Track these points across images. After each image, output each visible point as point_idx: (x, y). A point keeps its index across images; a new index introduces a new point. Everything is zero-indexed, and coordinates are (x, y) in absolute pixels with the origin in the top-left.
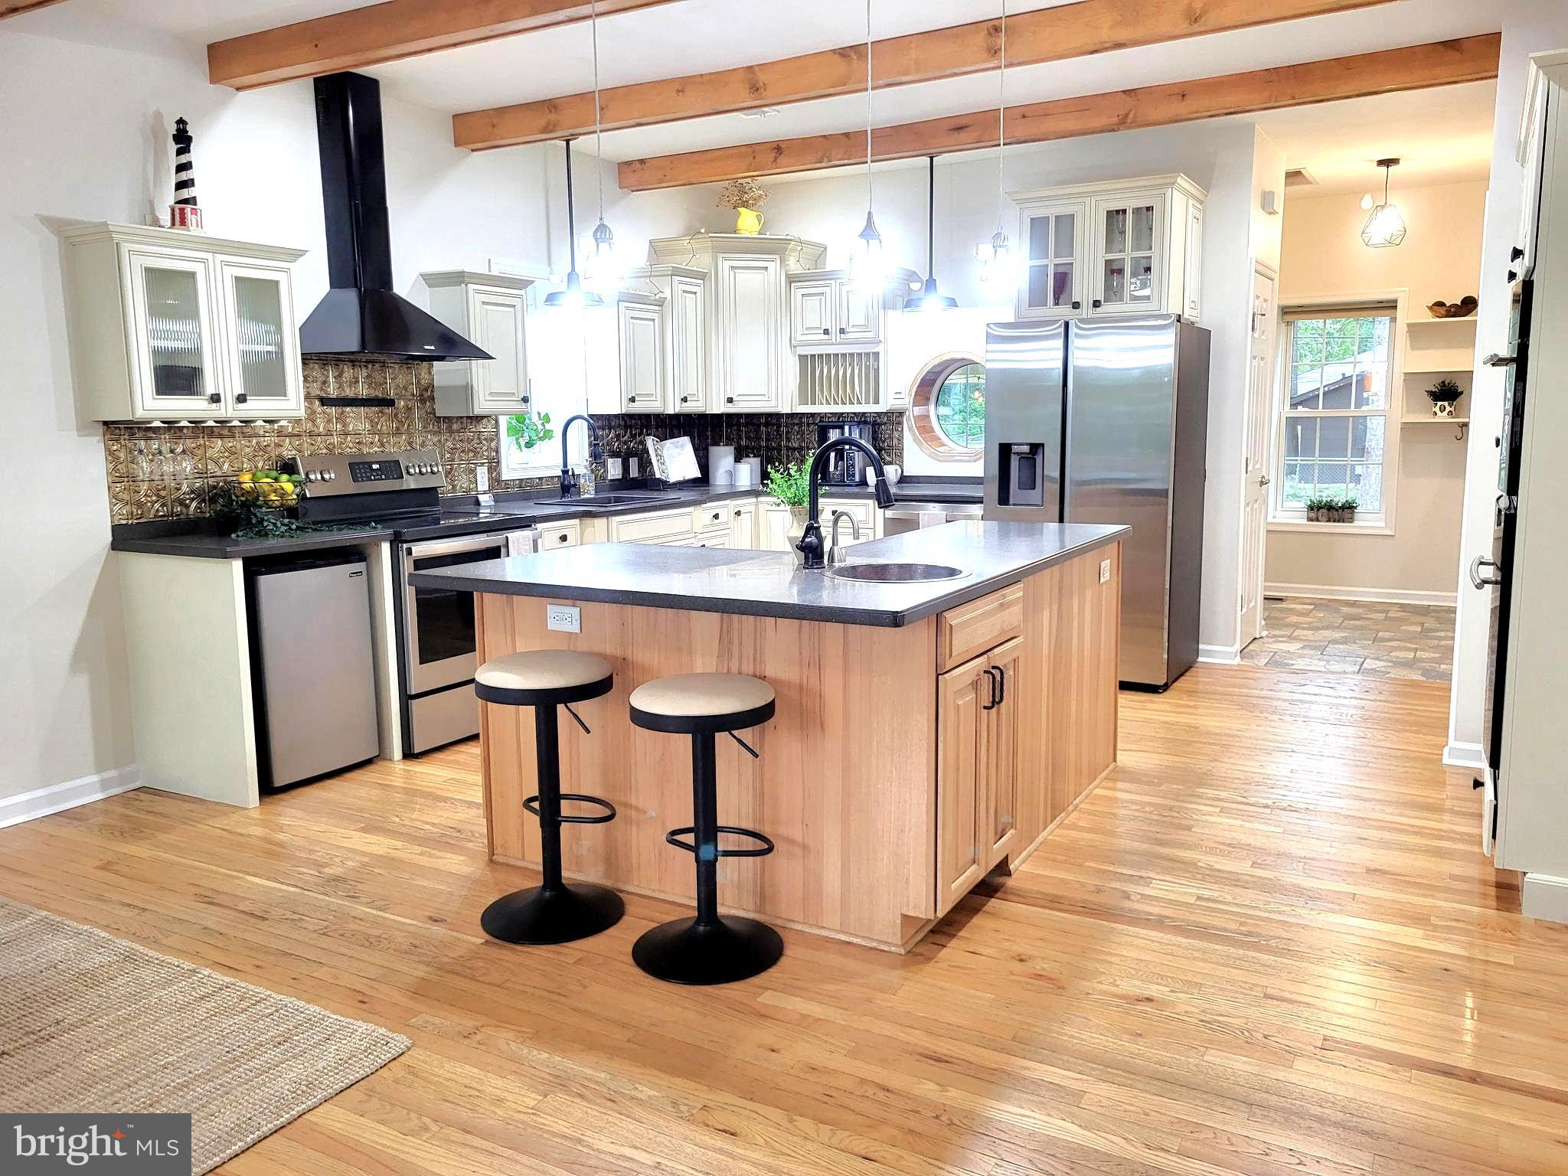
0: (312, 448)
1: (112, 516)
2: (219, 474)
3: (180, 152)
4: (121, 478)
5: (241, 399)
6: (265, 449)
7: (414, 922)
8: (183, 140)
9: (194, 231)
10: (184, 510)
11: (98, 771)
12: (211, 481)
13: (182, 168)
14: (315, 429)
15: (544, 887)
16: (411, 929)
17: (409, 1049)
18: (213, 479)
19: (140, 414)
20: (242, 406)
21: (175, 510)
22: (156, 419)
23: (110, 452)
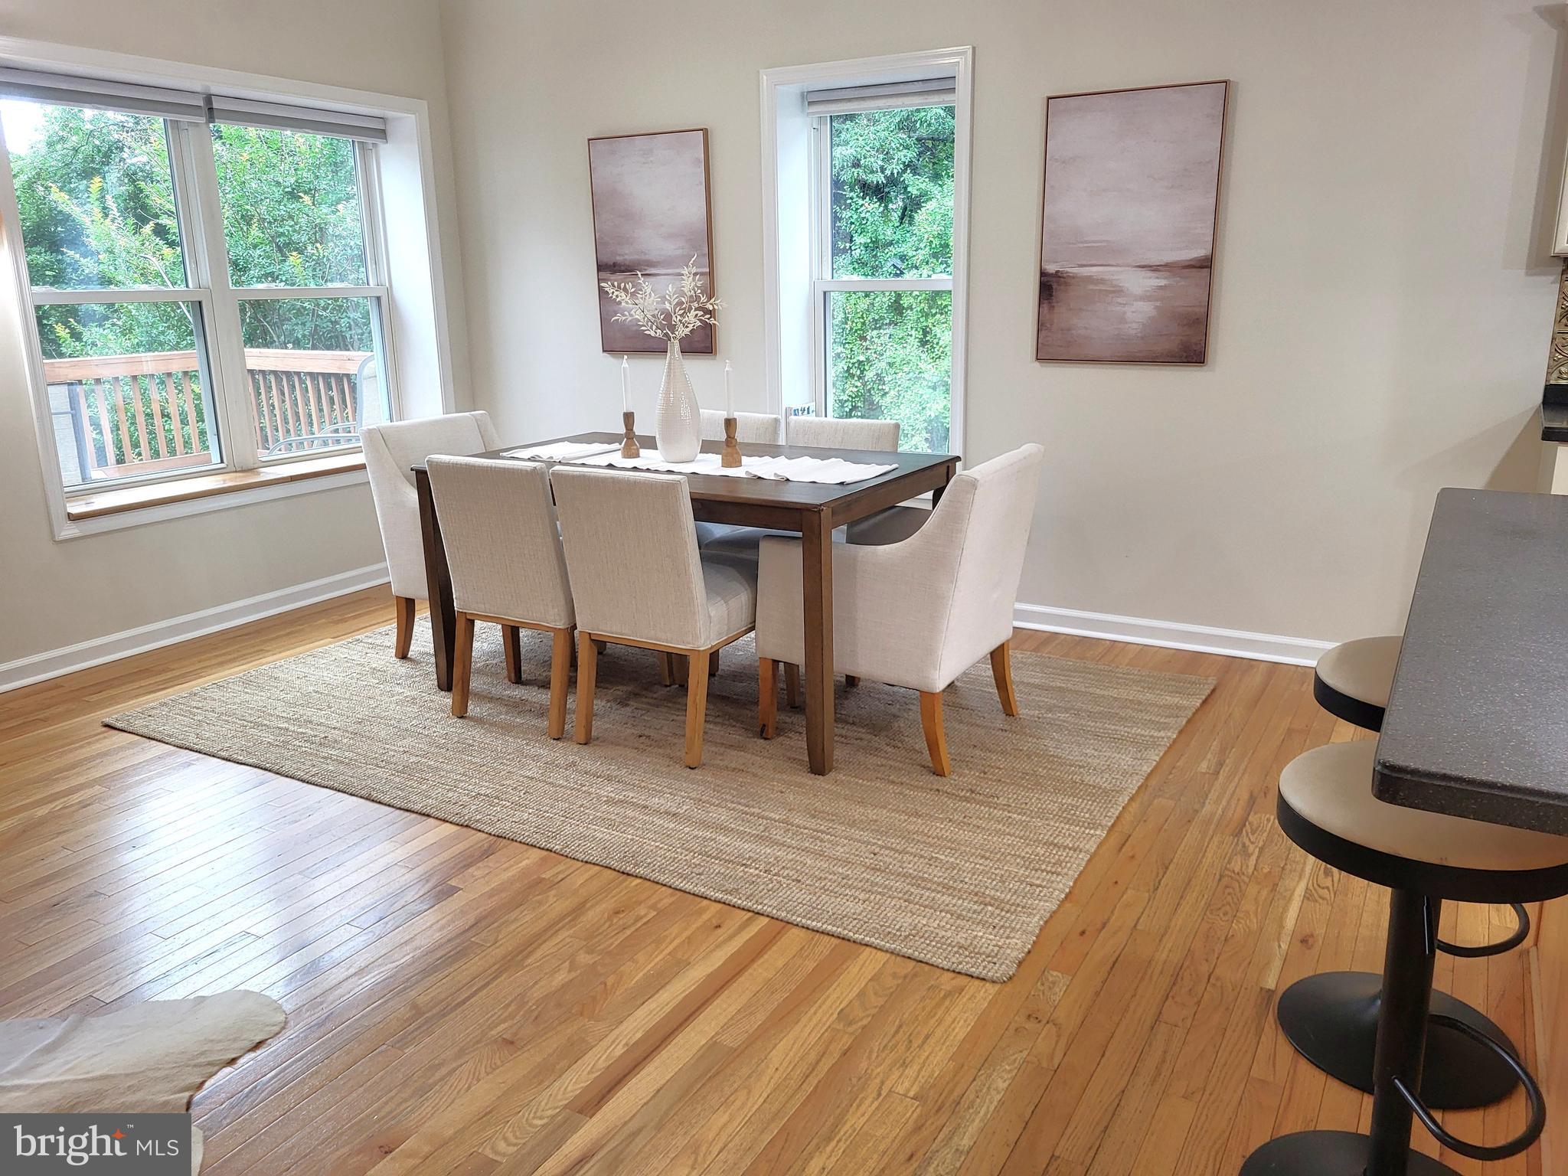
1: (1548, 374)
23: (1563, 296)
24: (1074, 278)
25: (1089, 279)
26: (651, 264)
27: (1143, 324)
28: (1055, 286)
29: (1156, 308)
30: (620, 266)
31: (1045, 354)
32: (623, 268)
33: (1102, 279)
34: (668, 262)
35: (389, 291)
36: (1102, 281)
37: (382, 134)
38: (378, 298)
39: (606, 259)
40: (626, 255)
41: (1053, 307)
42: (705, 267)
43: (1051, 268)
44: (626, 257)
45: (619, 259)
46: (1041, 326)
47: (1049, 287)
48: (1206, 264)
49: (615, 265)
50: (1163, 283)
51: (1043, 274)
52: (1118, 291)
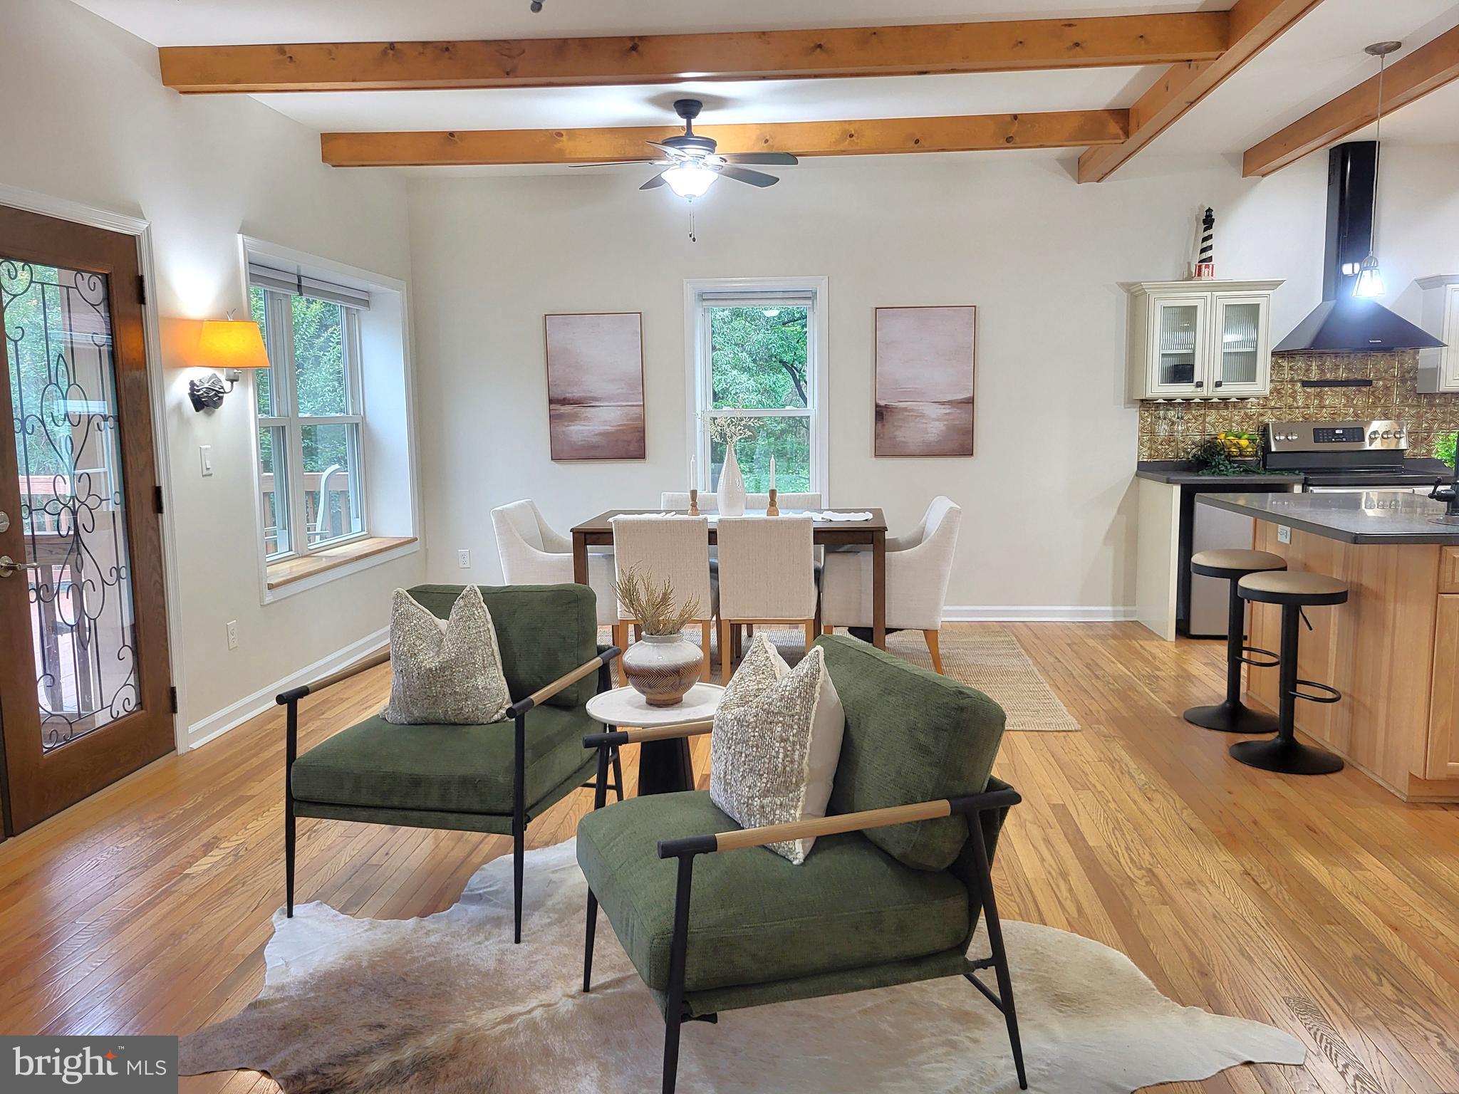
0: (1291, 417)
1: (1139, 456)
2: (1213, 433)
3: (1205, 230)
4: (1148, 433)
5: (1218, 384)
6: (1250, 417)
7: (1157, 699)
8: (1208, 221)
9: (1206, 278)
10: (1186, 456)
11: (1114, 605)
12: (1207, 438)
13: (1205, 239)
14: (1295, 403)
15: (1228, 701)
16: (1152, 702)
17: (1076, 731)
18: (1208, 437)
19: (1149, 395)
20: (1219, 389)
21: (1179, 455)
22: (1178, 398)
23: (1142, 418)
24: (896, 408)
25: (905, 409)
26: (595, 399)
27: (938, 434)
28: (885, 413)
29: (945, 425)
30: (569, 400)
31: (879, 453)
32: (572, 402)
33: (913, 409)
34: (610, 398)
35: (364, 418)
36: (912, 410)
37: (366, 303)
38: (357, 424)
39: (558, 394)
40: (575, 393)
41: (884, 425)
42: (640, 401)
43: (882, 403)
44: (574, 394)
45: (568, 395)
46: (877, 436)
47: (881, 413)
48: (970, 401)
49: (564, 399)
50: (948, 411)
51: (877, 406)
52: (923, 416)
